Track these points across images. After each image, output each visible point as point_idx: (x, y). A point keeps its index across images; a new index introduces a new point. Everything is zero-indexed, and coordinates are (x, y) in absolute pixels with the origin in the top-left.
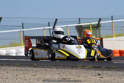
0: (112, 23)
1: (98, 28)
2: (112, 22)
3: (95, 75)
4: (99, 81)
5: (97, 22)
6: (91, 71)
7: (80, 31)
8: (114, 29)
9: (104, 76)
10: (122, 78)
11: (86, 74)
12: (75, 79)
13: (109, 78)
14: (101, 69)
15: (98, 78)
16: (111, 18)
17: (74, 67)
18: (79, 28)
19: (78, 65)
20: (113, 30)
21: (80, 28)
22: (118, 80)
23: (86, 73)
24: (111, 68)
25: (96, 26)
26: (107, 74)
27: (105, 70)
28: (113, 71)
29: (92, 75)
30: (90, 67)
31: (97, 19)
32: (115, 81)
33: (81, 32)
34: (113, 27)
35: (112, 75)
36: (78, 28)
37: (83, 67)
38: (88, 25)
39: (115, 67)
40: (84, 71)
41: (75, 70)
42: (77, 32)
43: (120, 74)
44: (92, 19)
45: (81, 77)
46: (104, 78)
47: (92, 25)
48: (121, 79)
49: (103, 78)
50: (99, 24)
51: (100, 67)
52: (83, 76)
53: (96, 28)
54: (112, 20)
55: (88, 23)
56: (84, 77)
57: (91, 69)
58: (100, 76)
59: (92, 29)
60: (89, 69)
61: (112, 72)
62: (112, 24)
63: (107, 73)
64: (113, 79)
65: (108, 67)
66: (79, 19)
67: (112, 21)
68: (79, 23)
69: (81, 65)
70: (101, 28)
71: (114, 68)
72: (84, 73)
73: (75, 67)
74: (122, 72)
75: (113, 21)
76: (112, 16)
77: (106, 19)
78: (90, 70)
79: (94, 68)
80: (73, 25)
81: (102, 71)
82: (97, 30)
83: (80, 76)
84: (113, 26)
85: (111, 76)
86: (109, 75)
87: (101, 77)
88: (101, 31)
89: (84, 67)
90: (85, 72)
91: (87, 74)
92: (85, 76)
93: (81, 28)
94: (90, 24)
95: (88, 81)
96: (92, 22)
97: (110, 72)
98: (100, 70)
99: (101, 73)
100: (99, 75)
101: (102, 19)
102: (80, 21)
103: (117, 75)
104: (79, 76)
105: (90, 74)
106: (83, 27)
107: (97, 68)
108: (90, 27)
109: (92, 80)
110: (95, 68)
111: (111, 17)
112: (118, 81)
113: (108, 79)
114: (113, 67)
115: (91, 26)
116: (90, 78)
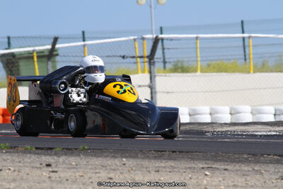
0: (82, 48)
1: (52, 59)
2: (84, 46)
3: (38, 165)
4: (47, 179)
5: (49, 45)
6: (30, 158)
7: (10, 66)
9: (60, 169)
10: (99, 173)
11: (18, 164)
13: (70, 174)
14: (53, 153)
15: (45, 173)
16: (82, 36)
18: (7, 60)
19: (1, 145)
21: (11, 60)
22: (90, 178)
23: (20, 162)
24: (76, 149)
25: (47, 53)
26: (66, 164)
27: (62, 155)
28: (82, 156)
29: (33, 167)
30: (29, 147)
31: (48, 38)
32: (85, 181)
33: (12, 67)
35: (78, 166)
36: (4, 59)
37: (11, 148)
38: (29, 51)
39: (86, 147)
40: (14, 158)
42: (4, 67)
43: (96, 165)
44: (38, 39)
45: (7, 171)
46: (58, 173)
47: (37, 53)
48: (98, 175)
49: (56, 172)
50: (53, 49)
51: (51, 149)
52: (12, 169)
53: (45, 59)
54: (84, 41)
55: (30, 47)
56: (15, 171)
57: (30, 153)
58: (50, 169)
59: (38, 61)
60: (26, 151)
61: (78, 159)
62: (84, 51)
63: (66, 161)
64: (81, 174)
65: (70, 147)
66: (9, 38)
67: (82, 43)
68: (7, 46)
69: (7, 144)
71: (84, 149)
72: (13, 161)
74: (100, 159)
75: (86, 42)
76: (83, 32)
78: (28, 155)
79: (37, 151)
81: (55, 158)
82: (50, 63)
83: (4, 168)
85: (76, 167)
86: (70, 166)
87: (53, 172)
89: (15, 147)
90: (17, 160)
91: (21, 165)
92: (17, 168)
93: (13, 60)
94: (33, 51)
95: (22, 179)
96: (37, 46)
97: (73, 160)
98: (50, 155)
99: (53, 161)
100: (49, 165)
101: (61, 38)
102: (9, 44)
103: (90, 167)
104: (1, 170)
105: (28, 164)
106: (17, 57)
107: (43, 151)
108: (32, 58)
109: (31, 178)
110: (40, 151)
111: (81, 33)
112: (91, 180)
113: (68, 175)
114: (81, 147)
115: (35, 54)
116: (28, 174)
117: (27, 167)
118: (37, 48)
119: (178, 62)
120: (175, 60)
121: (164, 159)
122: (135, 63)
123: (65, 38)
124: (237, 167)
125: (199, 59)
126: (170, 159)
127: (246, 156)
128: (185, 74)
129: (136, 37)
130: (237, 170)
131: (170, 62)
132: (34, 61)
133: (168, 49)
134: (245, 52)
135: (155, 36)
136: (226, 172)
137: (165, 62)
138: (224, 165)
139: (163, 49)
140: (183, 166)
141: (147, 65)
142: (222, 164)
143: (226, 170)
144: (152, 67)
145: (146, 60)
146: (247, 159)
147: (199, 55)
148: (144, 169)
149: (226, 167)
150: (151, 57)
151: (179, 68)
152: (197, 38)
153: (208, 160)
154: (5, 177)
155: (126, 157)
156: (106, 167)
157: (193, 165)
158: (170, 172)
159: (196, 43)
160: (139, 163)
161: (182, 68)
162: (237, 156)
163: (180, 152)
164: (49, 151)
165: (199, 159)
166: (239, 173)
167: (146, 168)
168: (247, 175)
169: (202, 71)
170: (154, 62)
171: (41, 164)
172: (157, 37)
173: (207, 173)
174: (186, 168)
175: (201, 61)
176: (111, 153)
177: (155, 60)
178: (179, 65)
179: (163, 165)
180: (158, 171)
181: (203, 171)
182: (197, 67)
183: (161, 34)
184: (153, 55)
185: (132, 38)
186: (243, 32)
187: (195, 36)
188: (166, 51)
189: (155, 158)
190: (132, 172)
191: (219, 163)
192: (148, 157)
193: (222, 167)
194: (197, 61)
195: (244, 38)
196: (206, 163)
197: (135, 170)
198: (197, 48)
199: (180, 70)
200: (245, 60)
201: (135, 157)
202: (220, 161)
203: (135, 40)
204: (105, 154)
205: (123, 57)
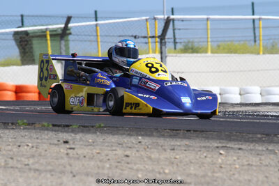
1: (65, 38)
2: (96, 25)
3: (56, 142)
4: (65, 156)
5: (62, 24)
6: (47, 135)
7: (23, 44)
8: (99, 40)
9: (77, 146)
10: (116, 150)
11: (36, 141)
12: (10, 151)
13: (87, 151)
14: (70, 130)
15: (63, 149)
17: (10, 124)
18: (21, 38)
19: (19, 121)
20: (97, 42)
21: (24, 38)
22: (107, 155)
23: (37, 138)
24: (93, 127)
25: (60, 32)
26: (83, 141)
27: (78, 132)
28: (98, 133)
29: (50, 144)
30: (46, 124)
32: (102, 158)
33: (26, 45)
34: (97, 36)
35: (95, 144)
36: (18, 37)
37: (29, 124)
38: (41, 30)
39: (102, 125)
40: (32, 134)
41: (12, 131)
42: (17, 45)
43: (112, 142)
45: (26, 147)
46: (76, 150)
47: (51, 31)
48: (114, 152)
49: (73, 149)
50: (66, 28)
51: (68, 126)
52: (30, 145)
53: (58, 38)
55: (43, 25)
56: (33, 147)
57: (47, 130)
58: (68, 146)
59: (51, 40)
60: (44, 128)
61: (94, 136)
62: (97, 30)
63: (83, 139)
64: (98, 151)
65: (86, 124)
66: (22, 16)
67: (95, 23)
68: (20, 25)
69: (25, 121)
70: (70, 37)
71: (100, 127)
72: (31, 137)
73: (12, 124)
74: (116, 136)
75: (99, 22)
76: (96, 12)
77: (82, 17)
78: (46, 132)
79: (54, 128)
80: (8, 30)
81: (73, 135)
82: (63, 42)
83: (22, 144)
84: (99, 34)
85: (93, 144)
86: (87, 144)
87: (71, 149)
88: (71, 44)
89: (32, 124)
90: (35, 136)
91: (39, 141)
92: (35, 145)
93: (27, 38)
94: (47, 29)
95: (40, 155)
97: (90, 137)
98: (67, 132)
99: (70, 138)
100: (66, 142)
103: (107, 144)
104: (19, 146)
105: (46, 141)
106: (31, 35)
107: (60, 128)
108: (45, 36)
109: (49, 155)
110: (57, 128)
112: (108, 158)
113: (85, 152)
114: (98, 125)
115: (48, 33)
116: (46, 151)
117: (45, 143)
118: (50, 27)
119: (189, 42)
120: (186, 41)
121: (179, 138)
122: (146, 43)
123: (78, 17)
124: (251, 146)
125: (209, 40)
126: (185, 137)
127: (259, 136)
128: (195, 55)
129: (148, 18)
130: (251, 150)
131: (181, 43)
132: (47, 40)
133: (179, 29)
134: (255, 34)
135: (166, 17)
136: (240, 151)
137: (175, 43)
138: (239, 144)
139: (174, 30)
140: (198, 145)
141: (158, 45)
142: (236, 143)
143: (240, 149)
144: (163, 47)
145: (158, 40)
146: (260, 139)
147: (209, 36)
148: (160, 148)
149: (240, 146)
150: (162, 37)
151: (189, 48)
152: (208, 19)
153: (222, 139)
154: (24, 153)
155: (142, 135)
156: (122, 144)
157: (208, 144)
158: (185, 150)
159: (207, 24)
160: (154, 141)
161: (192, 49)
162: (251, 136)
163: (194, 131)
164: (66, 129)
165: (213, 139)
166: (254, 152)
167: (162, 146)
168: (261, 155)
169: (212, 52)
170: (165, 42)
171: (59, 141)
172: (168, 17)
173: (222, 152)
174: (200, 147)
175: (211, 42)
176: (127, 131)
177: (166, 40)
178: (190, 45)
179: (178, 144)
180: (174, 149)
181: (217, 150)
182: (207, 48)
183: (173, 14)
184: (165, 35)
185: (144, 18)
186: (253, 14)
187: (205, 17)
188: (176, 31)
189: (171, 136)
190: (148, 150)
191: (233, 143)
192: (163, 136)
193: (237, 146)
194: (208, 42)
195: (254, 20)
196: (220, 143)
197: (151, 148)
198: (207, 29)
199: (190, 50)
200: (255, 41)
201: (151, 135)
202: (234, 140)
203: (147, 20)
204: (121, 132)
205: (135, 37)
